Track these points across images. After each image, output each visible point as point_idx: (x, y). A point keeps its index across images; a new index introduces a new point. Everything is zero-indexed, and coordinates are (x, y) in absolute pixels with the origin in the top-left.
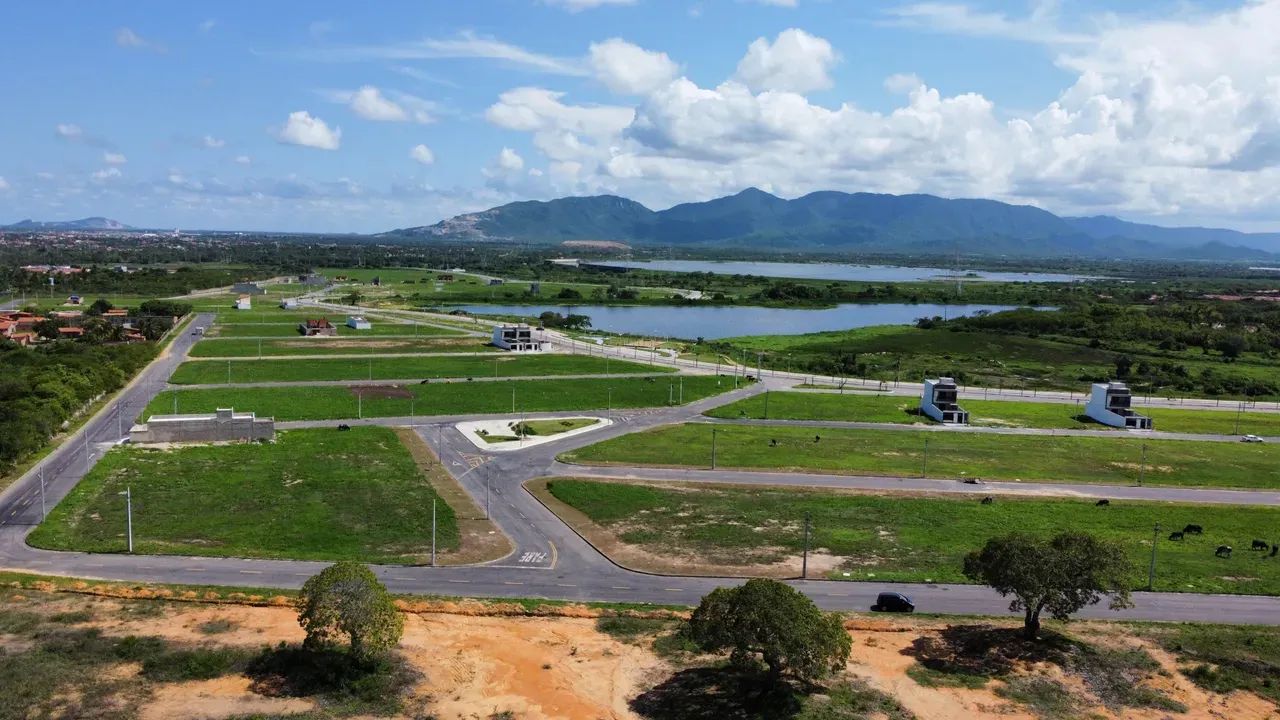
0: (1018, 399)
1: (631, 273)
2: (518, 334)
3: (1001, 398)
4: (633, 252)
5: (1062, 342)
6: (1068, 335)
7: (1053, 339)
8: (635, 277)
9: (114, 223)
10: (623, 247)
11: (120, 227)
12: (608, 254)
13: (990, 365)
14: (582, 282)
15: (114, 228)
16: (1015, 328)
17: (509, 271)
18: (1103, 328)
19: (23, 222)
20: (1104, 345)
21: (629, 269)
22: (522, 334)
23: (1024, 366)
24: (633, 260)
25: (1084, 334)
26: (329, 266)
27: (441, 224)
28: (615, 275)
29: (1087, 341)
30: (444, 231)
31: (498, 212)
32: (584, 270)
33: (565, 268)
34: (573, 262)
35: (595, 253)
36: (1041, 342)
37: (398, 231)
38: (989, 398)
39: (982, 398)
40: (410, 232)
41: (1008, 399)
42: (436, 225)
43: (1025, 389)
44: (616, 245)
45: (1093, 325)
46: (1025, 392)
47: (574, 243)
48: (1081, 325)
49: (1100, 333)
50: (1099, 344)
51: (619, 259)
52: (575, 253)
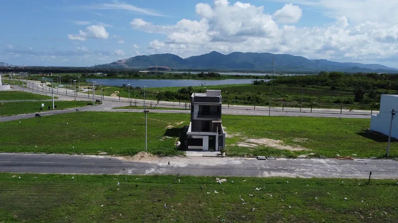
0: (297, 115)
3: (283, 114)
5: (317, 88)
6: (320, 85)
7: (313, 87)
13: (281, 96)
16: (296, 83)
18: (336, 82)
20: (338, 89)
23: (300, 96)
24: (170, 72)
25: (327, 85)
29: (330, 88)
30: (114, 65)
31: (132, 59)
36: (307, 88)
38: (272, 114)
39: (267, 114)
40: (103, 66)
41: (290, 114)
42: (112, 63)
43: (303, 107)
45: (330, 81)
46: (303, 109)
47: (152, 67)
48: (325, 81)
49: (335, 84)
50: (335, 88)
51: (165, 71)
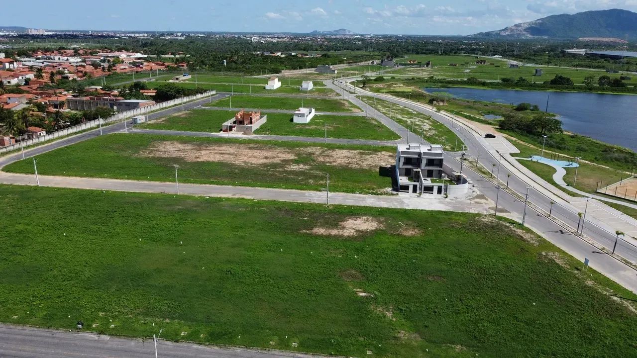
1: (625, 60)
2: (424, 162)
4: (628, 45)
8: (628, 63)
9: (349, 32)
10: (621, 41)
11: (351, 33)
12: (609, 46)
14: (582, 66)
15: (349, 34)
17: (533, 57)
19: (314, 32)
21: (624, 57)
22: (430, 162)
24: (628, 50)
26: (422, 53)
27: (506, 29)
28: (612, 61)
30: (507, 33)
32: (588, 57)
33: (575, 56)
34: (582, 51)
35: (600, 45)
37: (480, 34)
40: (488, 34)
42: (503, 30)
44: (617, 40)
47: (586, 39)
51: (617, 50)
52: (586, 45)
